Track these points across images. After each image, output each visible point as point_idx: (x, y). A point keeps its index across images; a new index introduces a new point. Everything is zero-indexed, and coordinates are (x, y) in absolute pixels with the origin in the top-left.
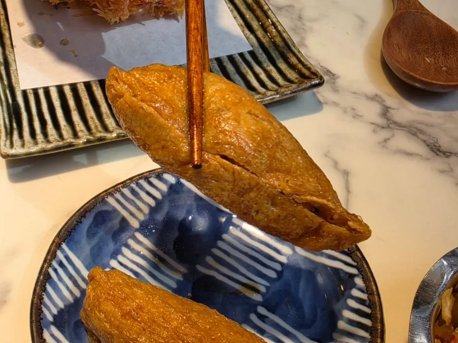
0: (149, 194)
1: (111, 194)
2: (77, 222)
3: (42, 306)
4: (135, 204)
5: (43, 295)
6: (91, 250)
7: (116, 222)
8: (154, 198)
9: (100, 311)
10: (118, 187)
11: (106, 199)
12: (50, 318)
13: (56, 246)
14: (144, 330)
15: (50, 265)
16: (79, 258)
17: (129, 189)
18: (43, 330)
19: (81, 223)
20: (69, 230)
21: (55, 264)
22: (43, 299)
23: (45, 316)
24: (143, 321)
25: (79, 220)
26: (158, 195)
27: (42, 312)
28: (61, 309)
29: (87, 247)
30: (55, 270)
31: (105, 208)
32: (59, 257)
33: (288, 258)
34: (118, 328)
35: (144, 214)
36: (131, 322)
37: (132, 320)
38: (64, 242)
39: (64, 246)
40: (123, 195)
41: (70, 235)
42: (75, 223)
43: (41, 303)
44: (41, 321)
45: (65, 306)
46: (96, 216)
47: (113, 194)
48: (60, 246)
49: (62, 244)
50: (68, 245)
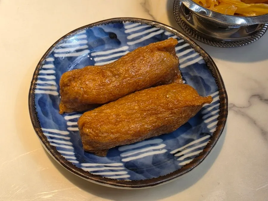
0: (48, 74)
1: (34, 89)
2: (36, 114)
3: (68, 161)
4: (48, 84)
5: (62, 156)
6: (53, 120)
7: (49, 100)
8: (52, 74)
9: (103, 134)
10: (34, 83)
11: (35, 93)
12: (77, 162)
13: (40, 132)
14: (129, 122)
15: (48, 142)
16: (53, 128)
17: (39, 80)
18: (81, 169)
19: (37, 113)
20: (37, 120)
21: (49, 140)
22: (64, 158)
23: (74, 163)
24: (125, 119)
25: (35, 113)
26: (53, 72)
27: (71, 163)
28: (75, 155)
29: (50, 121)
30: (53, 142)
31: (39, 98)
32: (47, 136)
33: (129, 50)
34: (117, 132)
35: (55, 86)
36: (121, 124)
37: (120, 123)
38: (41, 127)
39: (43, 129)
40: (39, 85)
41: (40, 122)
42: (35, 115)
43: (66, 160)
44: (76, 166)
45: (74, 152)
46: (39, 104)
47: (36, 88)
48: (42, 131)
49: (41, 129)
50: (44, 128)
